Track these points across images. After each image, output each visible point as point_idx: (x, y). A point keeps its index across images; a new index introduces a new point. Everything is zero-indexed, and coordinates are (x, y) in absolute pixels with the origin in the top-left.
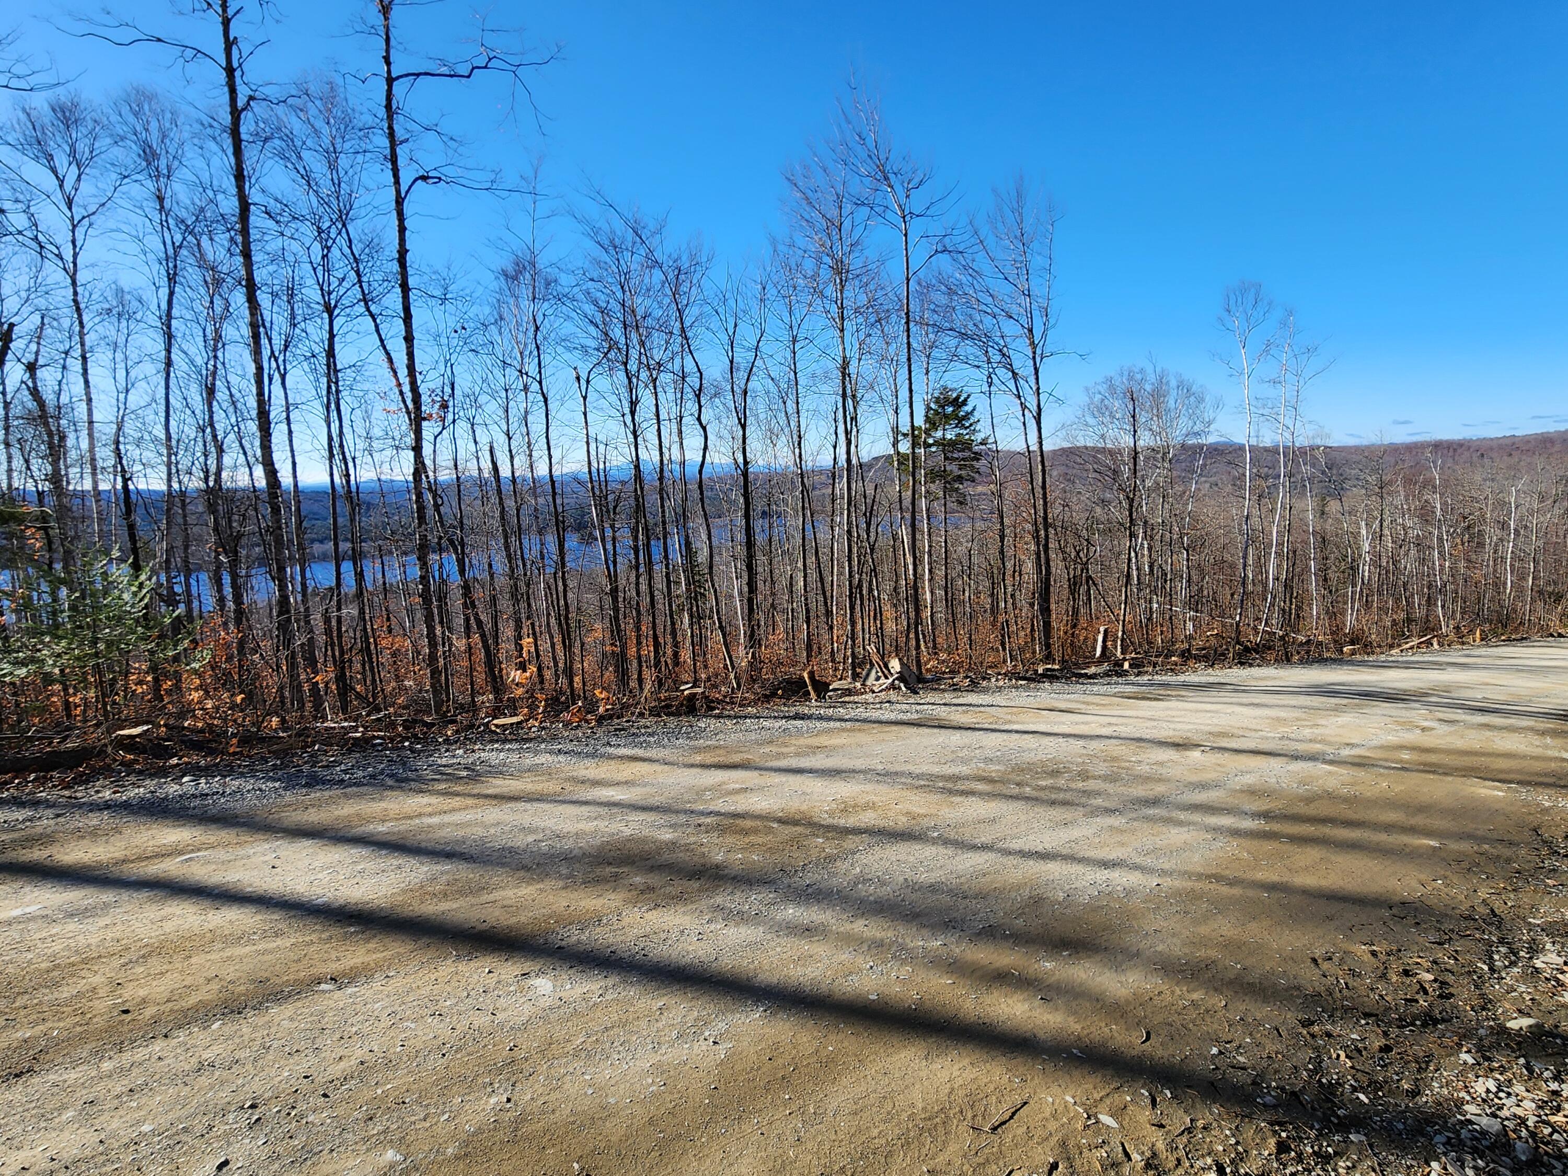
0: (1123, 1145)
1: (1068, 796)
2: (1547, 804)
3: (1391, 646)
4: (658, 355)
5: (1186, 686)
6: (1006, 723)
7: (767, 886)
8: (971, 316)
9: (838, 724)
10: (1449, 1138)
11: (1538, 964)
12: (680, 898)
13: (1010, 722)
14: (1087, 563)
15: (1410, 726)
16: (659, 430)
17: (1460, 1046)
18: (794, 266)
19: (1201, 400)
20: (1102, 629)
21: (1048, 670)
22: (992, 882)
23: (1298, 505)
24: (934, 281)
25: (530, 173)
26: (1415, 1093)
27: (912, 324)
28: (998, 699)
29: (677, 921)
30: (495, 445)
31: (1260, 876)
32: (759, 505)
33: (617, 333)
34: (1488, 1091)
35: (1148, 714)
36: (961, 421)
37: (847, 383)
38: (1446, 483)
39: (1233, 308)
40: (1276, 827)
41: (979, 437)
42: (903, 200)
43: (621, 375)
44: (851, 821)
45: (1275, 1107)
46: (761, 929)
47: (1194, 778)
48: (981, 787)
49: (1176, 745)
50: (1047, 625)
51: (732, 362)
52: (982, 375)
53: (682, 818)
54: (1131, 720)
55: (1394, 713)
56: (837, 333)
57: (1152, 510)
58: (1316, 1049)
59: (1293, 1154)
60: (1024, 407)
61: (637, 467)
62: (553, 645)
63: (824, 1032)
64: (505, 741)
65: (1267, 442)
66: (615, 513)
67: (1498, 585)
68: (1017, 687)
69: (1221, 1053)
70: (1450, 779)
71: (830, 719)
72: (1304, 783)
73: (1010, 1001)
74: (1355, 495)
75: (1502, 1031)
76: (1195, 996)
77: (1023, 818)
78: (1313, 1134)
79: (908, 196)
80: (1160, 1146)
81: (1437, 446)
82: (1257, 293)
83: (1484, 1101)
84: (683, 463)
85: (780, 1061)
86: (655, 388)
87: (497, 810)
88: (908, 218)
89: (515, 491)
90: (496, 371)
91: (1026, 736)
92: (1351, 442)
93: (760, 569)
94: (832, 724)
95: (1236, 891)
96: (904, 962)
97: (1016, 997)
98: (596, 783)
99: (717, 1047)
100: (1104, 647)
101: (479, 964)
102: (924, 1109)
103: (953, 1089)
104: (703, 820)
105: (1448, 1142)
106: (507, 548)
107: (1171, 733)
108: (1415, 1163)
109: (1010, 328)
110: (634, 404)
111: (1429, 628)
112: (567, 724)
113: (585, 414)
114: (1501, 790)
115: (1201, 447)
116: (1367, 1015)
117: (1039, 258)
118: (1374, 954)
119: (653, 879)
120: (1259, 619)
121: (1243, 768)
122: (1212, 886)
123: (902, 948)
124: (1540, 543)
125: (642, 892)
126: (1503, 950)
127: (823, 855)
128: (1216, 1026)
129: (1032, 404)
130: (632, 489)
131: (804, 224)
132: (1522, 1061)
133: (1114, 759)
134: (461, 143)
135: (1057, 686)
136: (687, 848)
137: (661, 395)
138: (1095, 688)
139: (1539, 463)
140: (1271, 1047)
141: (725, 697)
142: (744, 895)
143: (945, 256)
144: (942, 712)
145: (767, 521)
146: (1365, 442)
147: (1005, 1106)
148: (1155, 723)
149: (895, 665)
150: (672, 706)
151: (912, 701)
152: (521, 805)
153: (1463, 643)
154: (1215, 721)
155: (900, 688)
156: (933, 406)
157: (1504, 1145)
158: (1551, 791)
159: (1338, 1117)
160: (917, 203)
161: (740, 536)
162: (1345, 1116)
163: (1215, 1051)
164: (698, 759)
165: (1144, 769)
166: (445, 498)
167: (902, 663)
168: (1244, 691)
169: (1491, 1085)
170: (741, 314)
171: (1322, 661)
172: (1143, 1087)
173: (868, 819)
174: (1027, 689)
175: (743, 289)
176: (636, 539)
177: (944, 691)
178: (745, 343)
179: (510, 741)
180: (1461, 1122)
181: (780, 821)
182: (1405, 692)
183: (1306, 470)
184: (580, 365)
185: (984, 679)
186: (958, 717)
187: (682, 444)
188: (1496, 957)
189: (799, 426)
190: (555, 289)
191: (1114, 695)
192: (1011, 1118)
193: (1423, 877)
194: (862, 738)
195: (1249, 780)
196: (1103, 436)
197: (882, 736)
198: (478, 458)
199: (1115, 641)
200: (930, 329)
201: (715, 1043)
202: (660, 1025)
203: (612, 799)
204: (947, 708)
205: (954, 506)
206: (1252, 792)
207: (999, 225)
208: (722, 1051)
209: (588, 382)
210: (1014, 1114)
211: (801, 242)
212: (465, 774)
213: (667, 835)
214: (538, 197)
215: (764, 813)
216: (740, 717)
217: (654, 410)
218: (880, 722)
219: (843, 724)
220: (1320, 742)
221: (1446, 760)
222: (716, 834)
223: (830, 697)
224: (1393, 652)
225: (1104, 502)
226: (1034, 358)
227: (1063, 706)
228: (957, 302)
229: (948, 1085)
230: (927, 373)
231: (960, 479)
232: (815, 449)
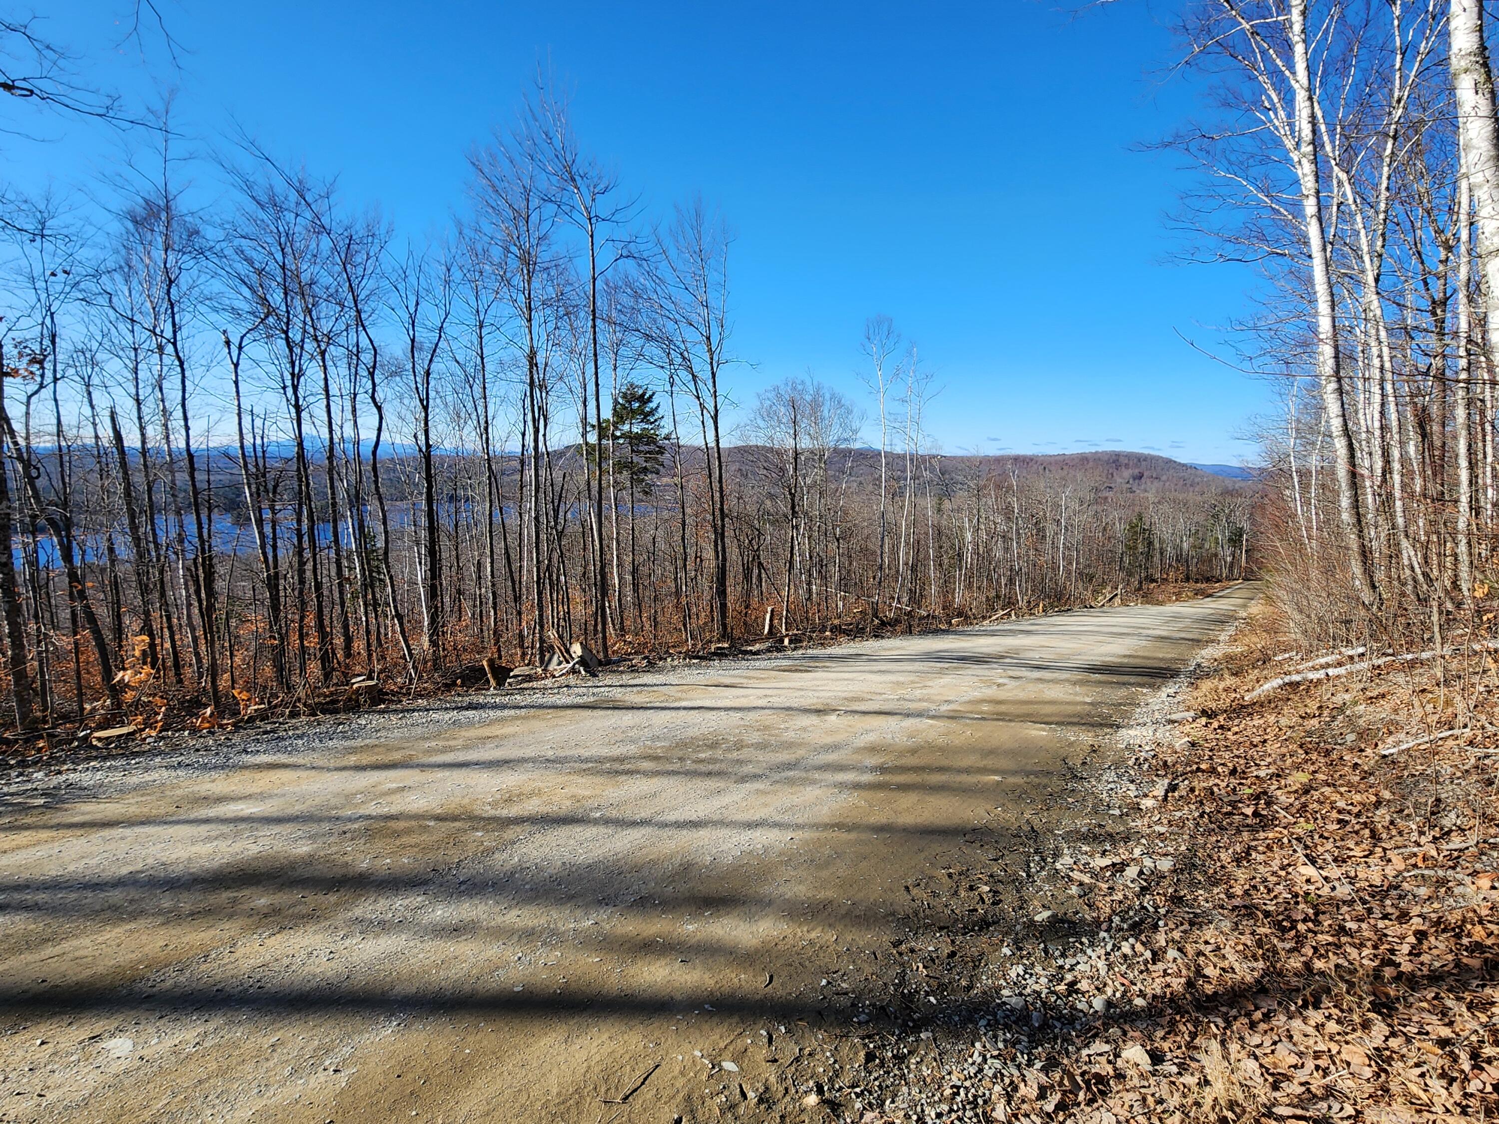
0: (741, 1086)
1: (723, 766)
2: (1072, 739)
3: (984, 618)
4: (325, 326)
5: (831, 658)
6: (676, 701)
7: (416, 889)
8: (655, 321)
9: (512, 712)
10: (989, 1020)
11: (1058, 866)
12: (312, 917)
13: (680, 699)
14: (758, 549)
15: (990, 683)
16: (328, 406)
17: (1002, 941)
18: (480, 251)
19: (850, 412)
20: (769, 609)
21: (719, 648)
22: (647, 854)
23: (920, 501)
24: (620, 283)
25: (159, 107)
26: (970, 988)
27: (598, 322)
28: (671, 678)
29: (306, 942)
30: (118, 410)
31: (873, 820)
32: (443, 488)
33: (276, 298)
34: (1018, 975)
35: (798, 685)
36: (646, 416)
37: (534, 372)
38: (1021, 489)
39: (872, 337)
40: (887, 778)
41: (663, 432)
42: (589, 203)
43: (282, 343)
44: (514, 811)
45: (867, 1022)
46: (404, 937)
47: (828, 740)
48: (646, 765)
49: (818, 712)
50: (724, 606)
51: (413, 341)
52: (665, 374)
53: (326, 826)
54: (784, 691)
55: (980, 672)
56: (524, 323)
57: (811, 505)
58: (902, 965)
59: (877, 1061)
60: (702, 407)
61: (300, 445)
62: (195, 639)
63: (462, 1035)
64: (105, 759)
65: (898, 450)
66: (274, 492)
67: (1055, 568)
68: (689, 666)
69: (829, 983)
70: (1013, 724)
71: (504, 707)
72: (911, 737)
73: (652, 969)
74: (961, 497)
75: (1032, 922)
76: (813, 935)
77: (682, 790)
78: (893, 1040)
79: (593, 200)
80: (773, 1079)
81: (1016, 459)
82: (890, 327)
83: (1015, 984)
84: (357, 443)
85: (410, 1076)
86: (324, 360)
87: (83, 840)
88: (594, 220)
89: (145, 466)
90: (121, 326)
91: (692, 712)
92: (960, 453)
93: (444, 555)
94: (506, 712)
95: (853, 836)
96: (554, 947)
97: (658, 964)
98: (220, 799)
99: (338, 1075)
100: (771, 626)
101: (27, 1035)
102: (559, 1094)
103: (589, 1067)
104: (349, 826)
105: (988, 1024)
106: (134, 528)
107: (815, 701)
108: (964, 1047)
109: (691, 335)
110: (296, 377)
111: (1010, 603)
112: (194, 731)
113: (236, 383)
114: (1044, 730)
115: (850, 451)
116: (941, 929)
117: (715, 274)
118: (950, 876)
119: (281, 898)
120: (893, 598)
121: (868, 727)
122: (834, 834)
123: (554, 933)
124: (1080, 537)
125: (266, 916)
126: (1037, 858)
127: (481, 848)
128: (827, 960)
129: (710, 405)
130: (295, 468)
131: (490, 210)
132: (1042, 945)
133: (766, 728)
134: (62, 55)
135: (725, 663)
136: (327, 859)
137: (331, 370)
138: (757, 663)
139: (1079, 476)
140: (868, 970)
141: (401, 688)
142: (388, 903)
143: (631, 262)
144: (617, 694)
145: (453, 505)
146: (969, 455)
147: (638, 1073)
148: (803, 693)
149: (577, 649)
150: (338, 701)
151: (590, 684)
152: (118, 832)
153: (1031, 614)
154: (850, 687)
155: (579, 672)
156: (620, 400)
157: (1025, 1017)
158: (1076, 728)
159: (913, 1021)
160: (603, 207)
161: (423, 521)
162: (919, 1019)
163: (824, 982)
164: (353, 759)
165: (790, 736)
166: (42, 470)
167: (584, 647)
168: (875, 660)
169: (1020, 969)
170: (422, 293)
171: (937, 632)
172: (762, 1028)
173: (532, 807)
174: (698, 666)
175: (425, 267)
176: (299, 521)
177: (622, 672)
178: (427, 322)
179: (114, 757)
180: (998, 1005)
181: (439, 818)
182: (990, 656)
183: (927, 474)
184: (230, 328)
185: (661, 659)
186: (633, 697)
187: (355, 422)
188: (1032, 865)
189: (486, 412)
190: (198, 242)
191: (772, 670)
192: (643, 1083)
193: (989, 807)
194: (536, 725)
195: (871, 738)
196: (771, 438)
197: (555, 722)
198: (94, 424)
199: (781, 619)
200: (618, 329)
201: (335, 1071)
202: (271, 1064)
203: (241, 814)
204: (623, 689)
205: (641, 496)
206: (873, 749)
207: (681, 238)
208: (342, 1079)
209: (240, 348)
210: (645, 1079)
211: (487, 228)
212: (41, 801)
213: (303, 849)
214: (170, 136)
215: (421, 811)
216: (408, 711)
217: (322, 383)
218: (555, 707)
219: (518, 712)
220: (926, 701)
221: (1012, 709)
222: (362, 841)
223: (510, 684)
224: (984, 623)
225: (771, 496)
226: (711, 363)
227: (728, 681)
228: (642, 304)
229: (585, 1065)
230: (615, 370)
231: (645, 470)
232: (504, 436)
